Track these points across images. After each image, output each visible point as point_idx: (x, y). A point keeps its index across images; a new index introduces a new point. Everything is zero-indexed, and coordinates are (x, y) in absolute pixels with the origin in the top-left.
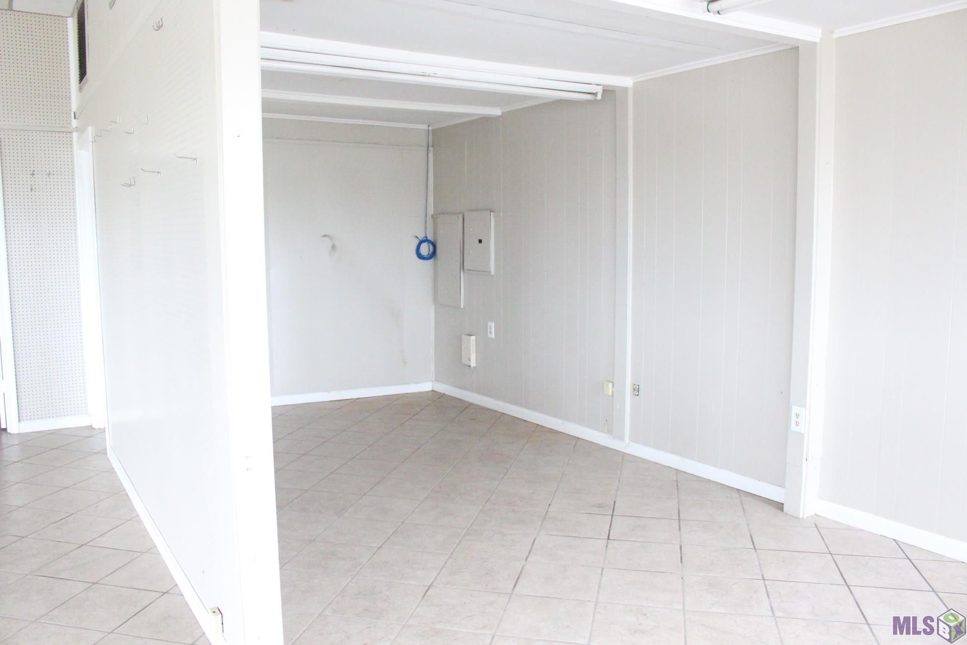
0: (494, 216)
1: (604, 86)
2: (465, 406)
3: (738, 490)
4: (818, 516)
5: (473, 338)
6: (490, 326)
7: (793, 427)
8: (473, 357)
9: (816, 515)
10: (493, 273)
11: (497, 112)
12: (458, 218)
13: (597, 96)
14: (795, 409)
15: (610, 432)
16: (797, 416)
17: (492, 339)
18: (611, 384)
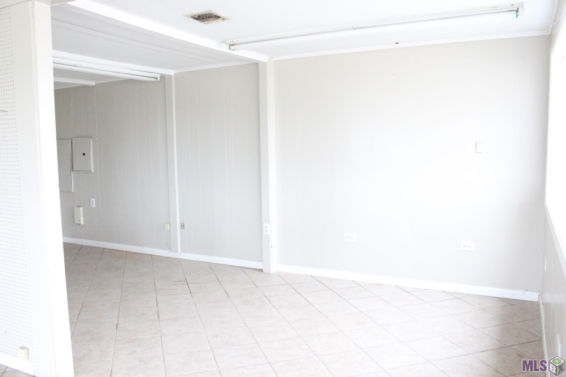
0: (92, 141)
1: (161, 74)
2: (81, 247)
3: (240, 267)
4: (278, 272)
5: (81, 208)
6: (92, 201)
7: (265, 233)
8: (82, 219)
9: (277, 271)
10: (93, 171)
11: (93, 83)
12: (68, 141)
13: (157, 79)
14: (265, 225)
15: (170, 249)
16: (266, 227)
17: (94, 208)
18: (168, 225)
